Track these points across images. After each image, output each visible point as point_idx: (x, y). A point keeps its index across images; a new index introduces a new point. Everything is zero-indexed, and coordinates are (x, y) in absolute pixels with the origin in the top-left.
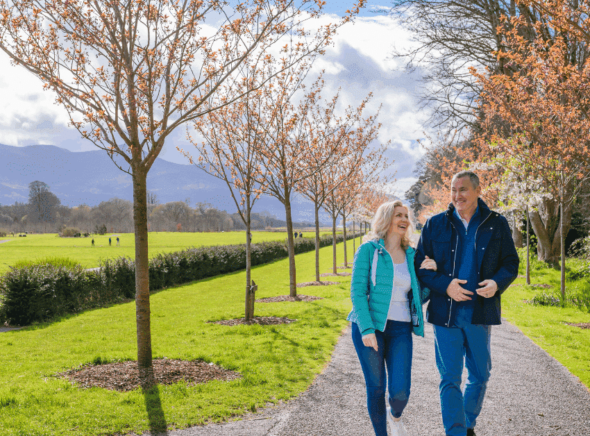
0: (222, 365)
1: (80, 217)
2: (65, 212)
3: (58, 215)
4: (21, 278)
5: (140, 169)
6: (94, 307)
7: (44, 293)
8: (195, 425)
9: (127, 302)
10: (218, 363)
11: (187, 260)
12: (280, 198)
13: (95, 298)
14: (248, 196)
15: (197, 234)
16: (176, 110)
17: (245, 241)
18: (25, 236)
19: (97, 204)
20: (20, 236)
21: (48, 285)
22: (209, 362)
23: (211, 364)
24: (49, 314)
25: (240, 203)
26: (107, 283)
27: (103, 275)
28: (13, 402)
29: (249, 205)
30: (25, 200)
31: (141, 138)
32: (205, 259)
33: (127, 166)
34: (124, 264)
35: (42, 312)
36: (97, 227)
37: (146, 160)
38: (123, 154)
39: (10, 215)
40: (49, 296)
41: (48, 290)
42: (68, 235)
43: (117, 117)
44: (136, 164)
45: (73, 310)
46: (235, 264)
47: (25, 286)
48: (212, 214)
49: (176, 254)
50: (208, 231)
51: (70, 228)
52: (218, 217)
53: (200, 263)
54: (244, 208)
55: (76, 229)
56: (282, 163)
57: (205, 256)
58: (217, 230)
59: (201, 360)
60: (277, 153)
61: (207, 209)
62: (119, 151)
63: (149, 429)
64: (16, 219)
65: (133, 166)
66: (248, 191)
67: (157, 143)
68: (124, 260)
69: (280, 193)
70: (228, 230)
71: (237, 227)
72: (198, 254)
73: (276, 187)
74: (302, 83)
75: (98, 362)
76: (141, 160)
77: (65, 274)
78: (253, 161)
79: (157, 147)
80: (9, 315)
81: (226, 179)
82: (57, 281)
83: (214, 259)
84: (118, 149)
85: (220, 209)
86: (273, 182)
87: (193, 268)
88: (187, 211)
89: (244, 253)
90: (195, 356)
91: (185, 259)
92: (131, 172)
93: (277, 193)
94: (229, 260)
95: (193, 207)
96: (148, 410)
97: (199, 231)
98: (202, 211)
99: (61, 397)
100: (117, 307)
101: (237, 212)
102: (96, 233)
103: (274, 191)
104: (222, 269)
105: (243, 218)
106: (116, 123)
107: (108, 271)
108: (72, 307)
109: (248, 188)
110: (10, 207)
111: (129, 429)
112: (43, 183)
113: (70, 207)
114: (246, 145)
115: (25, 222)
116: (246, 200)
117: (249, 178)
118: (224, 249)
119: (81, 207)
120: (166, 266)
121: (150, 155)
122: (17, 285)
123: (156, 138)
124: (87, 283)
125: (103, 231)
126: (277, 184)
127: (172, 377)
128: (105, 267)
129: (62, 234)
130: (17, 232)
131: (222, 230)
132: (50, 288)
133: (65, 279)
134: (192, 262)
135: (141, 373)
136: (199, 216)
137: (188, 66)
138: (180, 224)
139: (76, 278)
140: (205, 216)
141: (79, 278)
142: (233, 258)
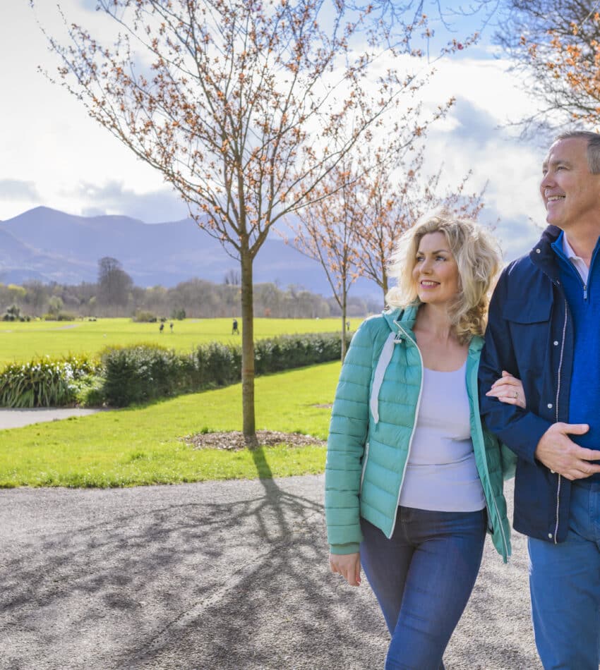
0: (317, 437)
1: (155, 301)
2: (139, 294)
3: (130, 297)
4: (120, 360)
5: (247, 255)
6: (187, 392)
7: (141, 375)
8: (295, 475)
9: (220, 388)
10: (314, 435)
11: (280, 346)
12: (378, 281)
13: (188, 384)
14: (344, 280)
15: (288, 321)
16: (280, 203)
17: (341, 329)
18: (95, 320)
19: (174, 285)
20: (90, 320)
21: (145, 368)
22: (305, 434)
23: (308, 436)
24: (146, 396)
25: (336, 287)
26: (200, 368)
27: (196, 360)
28: (143, 456)
29: (344, 289)
30: (94, 278)
31: (249, 228)
32: (298, 347)
33: (237, 253)
34: (217, 349)
35: (139, 394)
36: (175, 311)
37: (253, 247)
38: (232, 242)
39: (76, 296)
40: (146, 379)
41: (145, 372)
42: (143, 320)
43: (228, 209)
44: (244, 252)
45: (167, 394)
46: (331, 353)
47: (124, 368)
48: (305, 297)
49: (269, 341)
50: (300, 317)
51: (145, 312)
52: (312, 301)
53: (294, 350)
54: (339, 291)
55: (152, 313)
56: (380, 245)
57: (299, 343)
58: (311, 317)
59: (299, 433)
60: (375, 234)
61: (299, 293)
62: (229, 240)
63: (258, 476)
64: (83, 301)
65: (242, 253)
66: (344, 274)
67: (263, 233)
68: (216, 345)
69: (378, 277)
70: (323, 317)
71: (333, 313)
72: (291, 341)
73: (374, 269)
74: (402, 160)
75: (205, 432)
76: (248, 247)
77: (160, 356)
78: (350, 242)
79: (263, 236)
80: (108, 396)
81: (322, 262)
82: (153, 364)
83: (309, 347)
84: (228, 237)
85: (315, 292)
86: (371, 264)
87: (286, 356)
88: (277, 294)
89: (340, 341)
90: (293, 429)
91: (277, 346)
92: (240, 258)
93: (375, 276)
94: (324, 349)
95: (284, 289)
96: (256, 463)
97: (290, 317)
98: (293, 294)
99: (182, 454)
100: (209, 393)
101: (333, 295)
102: (173, 318)
103: (372, 274)
104: (317, 358)
105: (339, 302)
106: (227, 214)
107: (201, 356)
108: (166, 392)
109: (345, 271)
110: (76, 287)
111: (242, 475)
112: (114, 260)
113: (143, 288)
114: (342, 226)
115: (94, 305)
116: (342, 284)
117: (345, 261)
118: (319, 336)
119: (156, 288)
120: (258, 353)
121: (256, 244)
122: (115, 366)
123: (263, 229)
124: (180, 367)
125: (182, 316)
126: (375, 266)
127: (274, 442)
128: (197, 352)
129: (136, 318)
130: (85, 316)
131: (316, 317)
132: (147, 370)
133: (160, 363)
134: (285, 350)
135: (246, 439)
136: (290, 300)
137: (292, 167)
138: (268, 310)
139: (171, 361)
140: (297, 300)
141: (174, 362)
142: (329, 346)
